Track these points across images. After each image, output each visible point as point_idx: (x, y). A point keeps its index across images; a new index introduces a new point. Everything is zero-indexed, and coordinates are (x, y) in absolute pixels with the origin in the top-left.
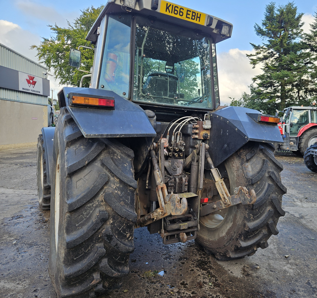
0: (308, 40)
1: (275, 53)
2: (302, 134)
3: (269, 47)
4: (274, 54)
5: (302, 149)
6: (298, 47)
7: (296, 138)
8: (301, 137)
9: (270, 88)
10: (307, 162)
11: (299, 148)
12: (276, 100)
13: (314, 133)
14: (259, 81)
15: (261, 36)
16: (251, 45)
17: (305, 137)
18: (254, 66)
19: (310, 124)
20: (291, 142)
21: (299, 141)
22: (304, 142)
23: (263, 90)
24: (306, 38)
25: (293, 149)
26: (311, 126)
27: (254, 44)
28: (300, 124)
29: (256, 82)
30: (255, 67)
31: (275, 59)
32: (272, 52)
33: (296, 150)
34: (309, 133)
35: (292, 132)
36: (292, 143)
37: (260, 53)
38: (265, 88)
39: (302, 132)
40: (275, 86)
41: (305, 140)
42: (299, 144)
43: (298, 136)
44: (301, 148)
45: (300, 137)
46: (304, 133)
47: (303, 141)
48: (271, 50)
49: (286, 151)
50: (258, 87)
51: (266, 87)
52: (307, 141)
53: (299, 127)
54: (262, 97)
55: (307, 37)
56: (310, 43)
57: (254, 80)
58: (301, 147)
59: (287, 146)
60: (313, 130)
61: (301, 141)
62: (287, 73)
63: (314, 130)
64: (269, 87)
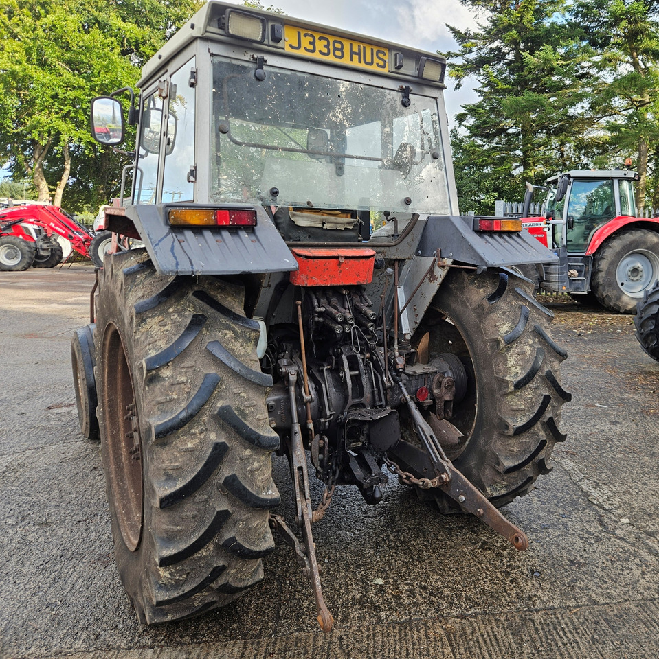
0: (584, 16)
1: (505, 50)
2: (601, 247)
3: (490, 35)
4: (505, 54)
5: (601, 288)
6: (559, 33)
7: (585, 258)
8: (597, 256)
9: (496, 139)
10: (648, 335)
11: (594, 286)
12: (513, 167)
13: (631, 243)
14: (471, 121)
15: (470, 6)
16: (449, 29)
17: (608, 253)
18: (457, 82)
19: (619, 218)
20: (571, 271)
21: (594, 265)
22: (606, 268)
23: (480, 142)
24: (577, 13)
25: (577, 289)
26: (622, 223)
27: (456, 28)
28: (590, 220)
29: (464, 123)
30: (460, 86)
31: (508, 64)
32: (498, 49)
33: (585, 291)
34: (617, 245)
35: (571, 241)
36: (575, 272)
37: (471, 51)
38: (486, 140)
39: (598, 243)
40: (509, 134)
41: (607, 265)
42: (594, 274)
43: (590, 252)
44: (598, 285)
45: (594, 255)
46: (605, 244)
47: (604, 265)
48: (497, 43)
49: (552, 294)
50: (469, 137)
51: (487, 136)
52: (614, 264)
53: (589, 229)
54: (481, 160)
55: (580, 9)
56: (587, 24)
57: (461, 118)
58: (598, 283)
59: (562, 282)
60: (627, 235)
61: (599, 265)
62: (537, 98)
63: (631, 234)
64: (494, 136)
